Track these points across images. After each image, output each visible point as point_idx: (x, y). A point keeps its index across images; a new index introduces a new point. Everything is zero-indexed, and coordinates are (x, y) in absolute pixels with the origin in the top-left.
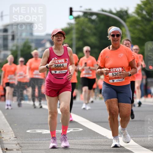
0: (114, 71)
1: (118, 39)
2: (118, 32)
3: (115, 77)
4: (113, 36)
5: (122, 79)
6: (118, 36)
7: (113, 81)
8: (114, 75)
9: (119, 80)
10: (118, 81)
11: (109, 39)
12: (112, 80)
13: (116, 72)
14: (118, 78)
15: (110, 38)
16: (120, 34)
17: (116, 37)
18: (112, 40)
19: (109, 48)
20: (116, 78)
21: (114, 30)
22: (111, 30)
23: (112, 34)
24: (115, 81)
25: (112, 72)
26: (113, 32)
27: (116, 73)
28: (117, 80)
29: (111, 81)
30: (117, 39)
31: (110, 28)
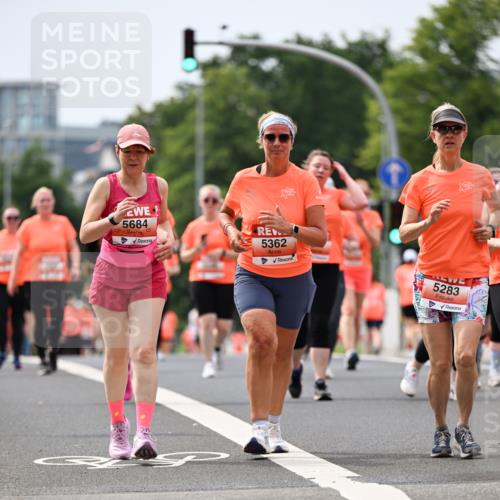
0: (267, 234)
1: (285, 148)
2: (284, 127)
3: (270, 252)
4: (270, 138)
5: (290, 256)
6: (284, 138)
7: (264, 261)
8: (269, 244)
9: (281, 260)
10: (277, 263)
11: (261, 147)
12: (260, 258)
13: (273, 236)
14: (279, 253)
15: (263, 144)
16: (288, 133)
17: (277, 142)
18: (269, 148)
19: (259, 170)
20: (271, 254)
21: (273, 123)
22: (266, 121)
23: (267, 133)
24: (270, 260)
25: (261, 236)
26: (272, 128)
27: (274, 239)
28: (274, 258)
29: (257, 261)
30: (281, 148)
31: (264, 116)
